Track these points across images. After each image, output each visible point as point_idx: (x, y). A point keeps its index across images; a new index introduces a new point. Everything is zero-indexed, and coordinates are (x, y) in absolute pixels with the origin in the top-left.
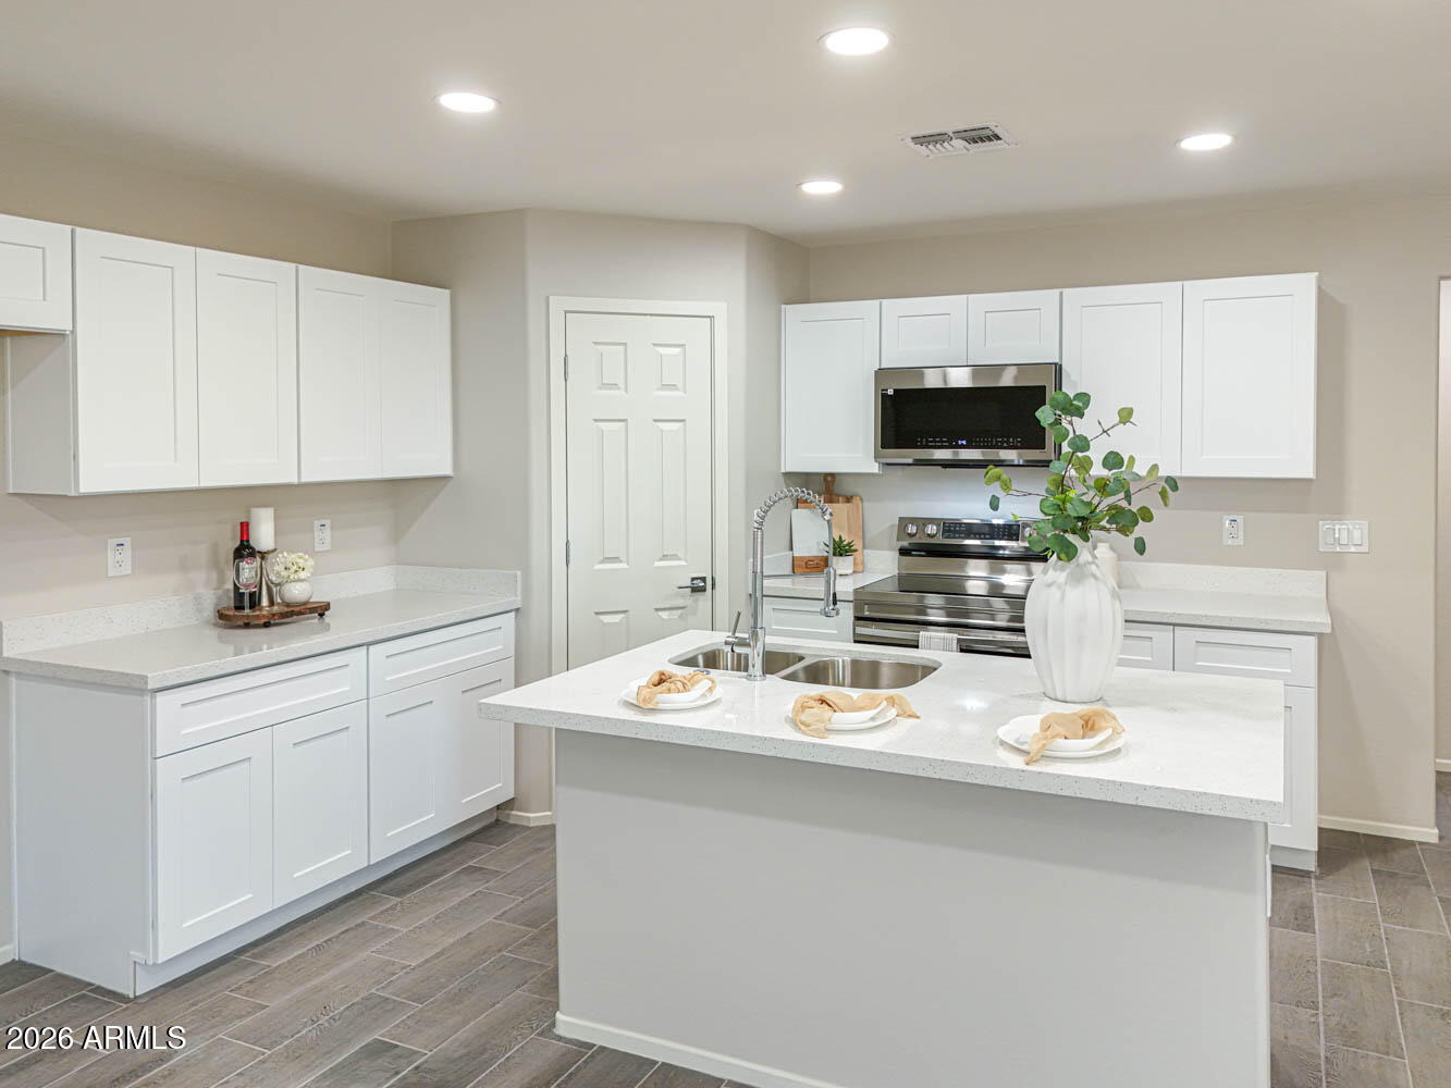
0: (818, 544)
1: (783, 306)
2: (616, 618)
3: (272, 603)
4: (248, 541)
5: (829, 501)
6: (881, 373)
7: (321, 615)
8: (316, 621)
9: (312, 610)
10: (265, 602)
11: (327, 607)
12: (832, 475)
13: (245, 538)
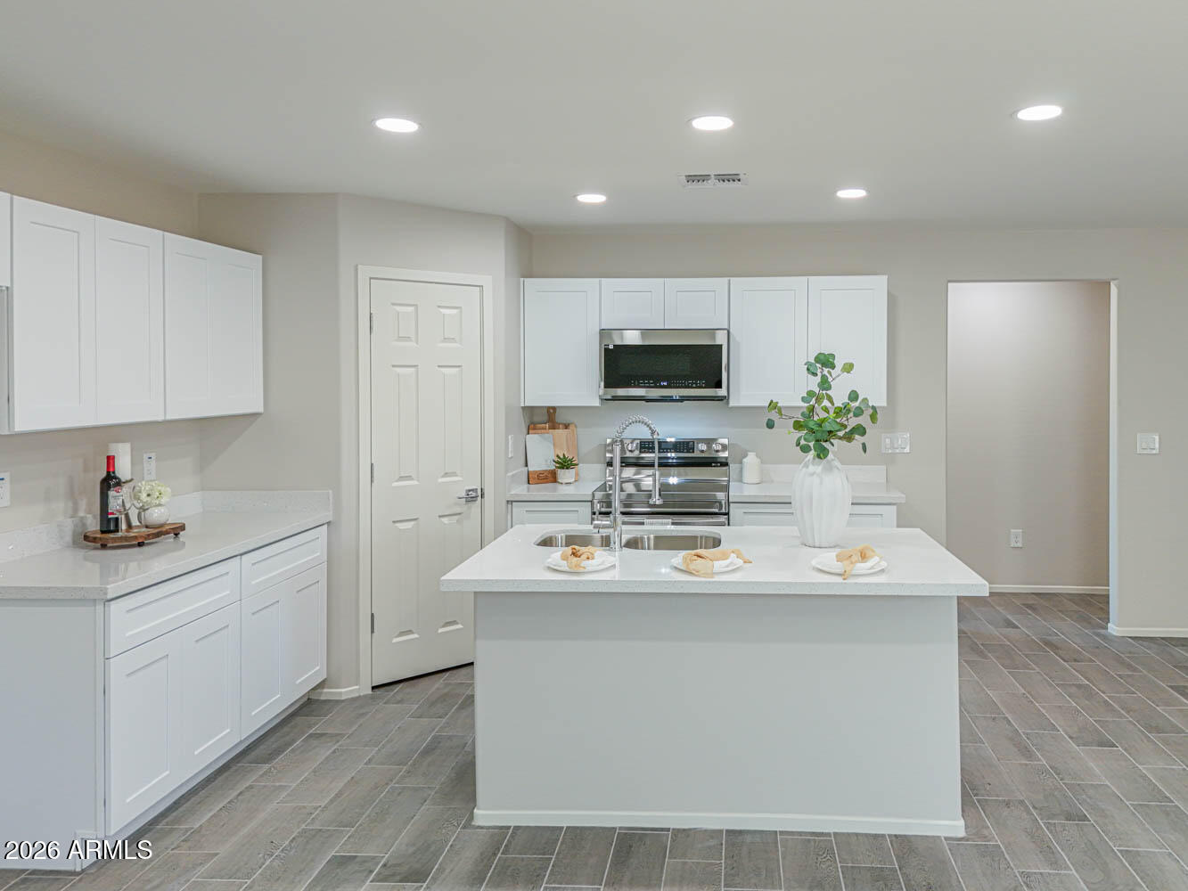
0: (546, 461)
1: (522, 279)
2: (409, 525)
3: (130, 526)
4: (114, 473)
5: (553, 427)
6: (604, 333)
7: (176, 535)
8: (172, 540)
9: (167, 533)
10: (124, 526)
11: (183, 528)
12: (554, 408)
13: (111, 470)
